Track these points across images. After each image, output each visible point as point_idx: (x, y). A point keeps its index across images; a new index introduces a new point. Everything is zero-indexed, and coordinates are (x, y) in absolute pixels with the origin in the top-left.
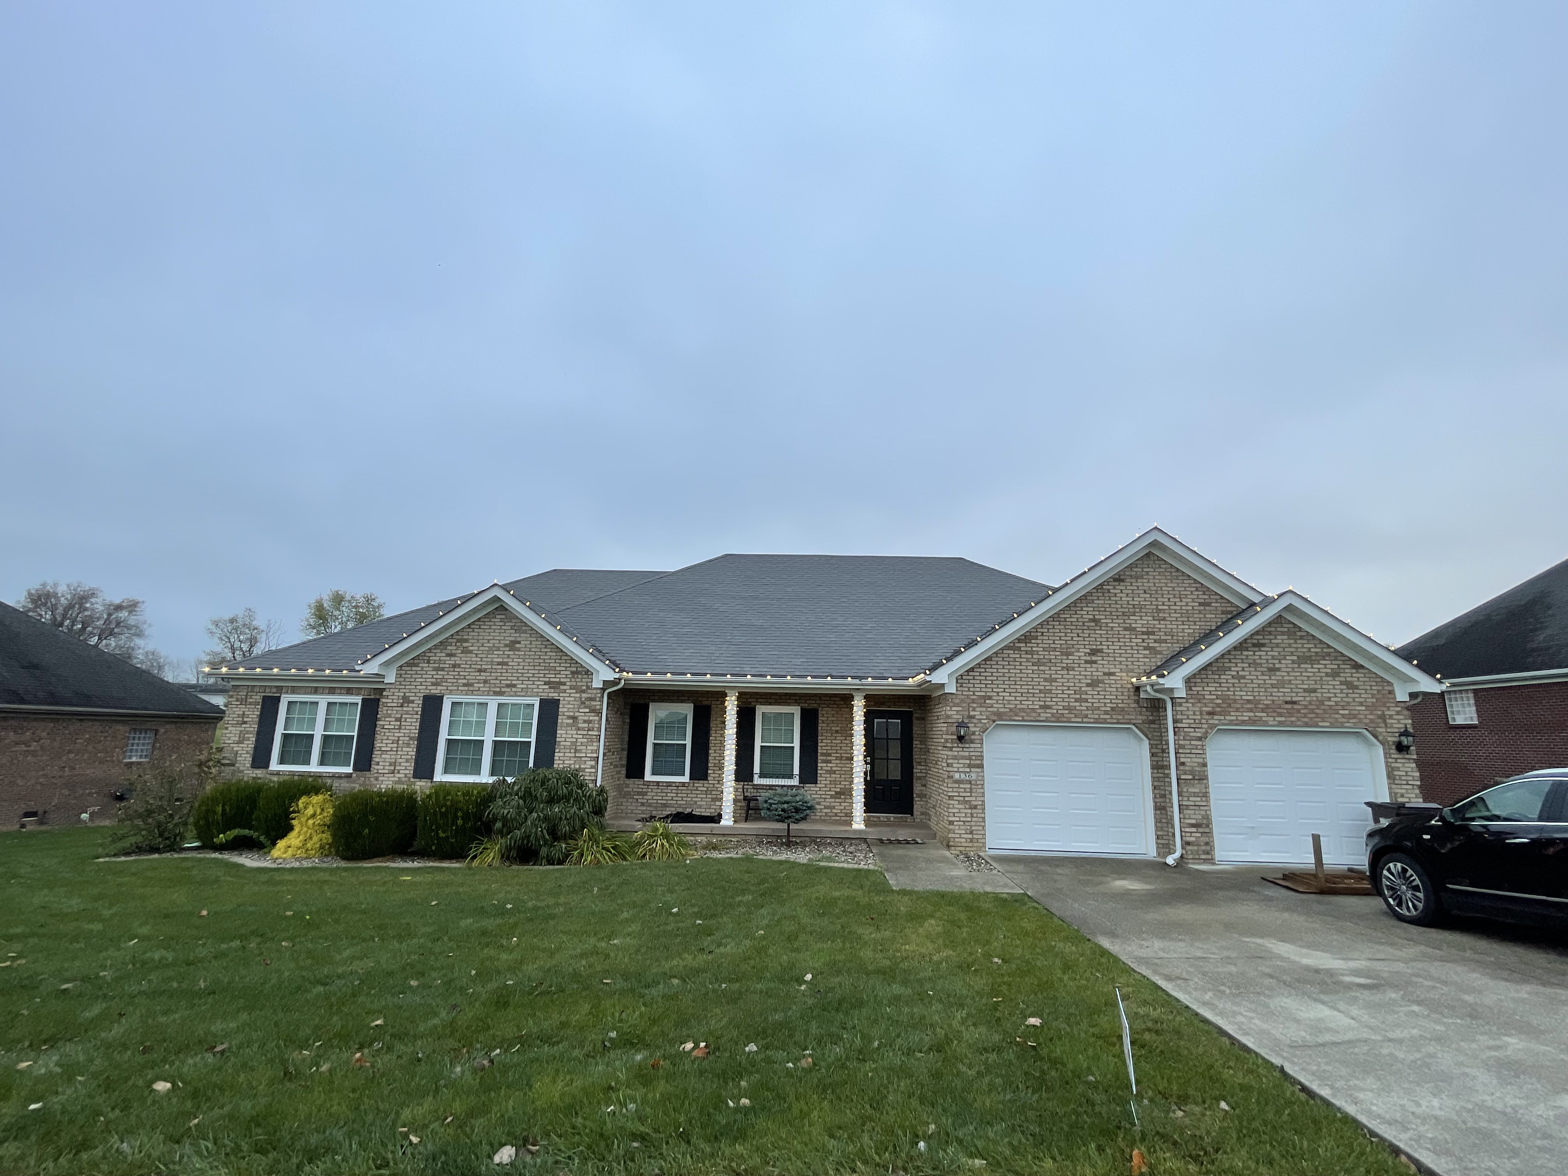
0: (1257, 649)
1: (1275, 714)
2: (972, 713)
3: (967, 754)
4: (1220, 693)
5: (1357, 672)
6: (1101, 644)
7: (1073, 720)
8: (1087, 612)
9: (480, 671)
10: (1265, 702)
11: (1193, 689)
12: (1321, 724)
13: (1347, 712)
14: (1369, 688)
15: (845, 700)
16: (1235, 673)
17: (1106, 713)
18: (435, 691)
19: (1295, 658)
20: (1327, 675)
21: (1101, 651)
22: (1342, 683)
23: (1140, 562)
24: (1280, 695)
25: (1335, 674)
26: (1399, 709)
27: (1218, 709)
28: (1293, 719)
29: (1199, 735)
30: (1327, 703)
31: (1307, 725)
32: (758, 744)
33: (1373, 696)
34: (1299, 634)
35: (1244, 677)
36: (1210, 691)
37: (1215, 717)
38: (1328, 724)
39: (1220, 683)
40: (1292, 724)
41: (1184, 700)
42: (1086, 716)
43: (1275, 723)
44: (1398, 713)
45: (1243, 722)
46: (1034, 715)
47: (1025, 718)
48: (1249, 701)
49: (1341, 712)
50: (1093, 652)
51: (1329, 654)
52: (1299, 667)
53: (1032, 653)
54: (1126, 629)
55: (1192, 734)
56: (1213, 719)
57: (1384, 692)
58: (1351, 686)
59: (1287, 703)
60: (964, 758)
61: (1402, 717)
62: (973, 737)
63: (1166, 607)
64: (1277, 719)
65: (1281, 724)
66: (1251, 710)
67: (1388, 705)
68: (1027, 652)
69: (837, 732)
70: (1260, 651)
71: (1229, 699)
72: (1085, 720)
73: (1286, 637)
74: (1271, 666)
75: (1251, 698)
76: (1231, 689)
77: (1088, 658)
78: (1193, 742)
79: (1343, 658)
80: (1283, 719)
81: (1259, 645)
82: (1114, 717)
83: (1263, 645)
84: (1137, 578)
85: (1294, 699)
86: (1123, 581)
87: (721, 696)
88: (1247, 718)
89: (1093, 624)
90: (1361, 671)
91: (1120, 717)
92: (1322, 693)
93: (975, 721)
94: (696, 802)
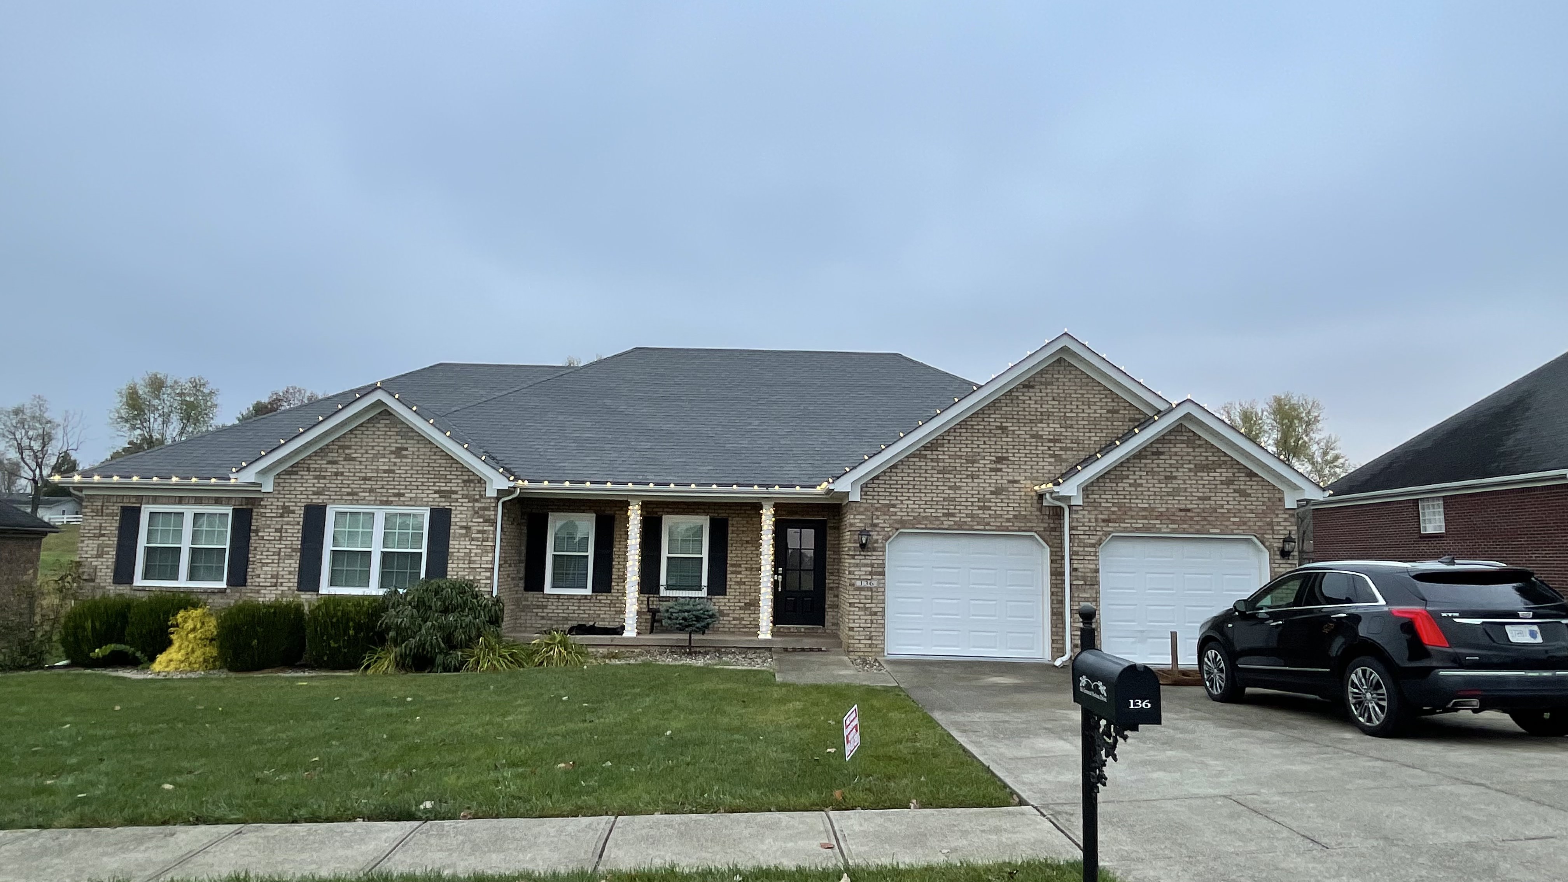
0: (1156, 457)
1: (1168, 522)
2: (875, 521)
3: (869, 562)
4: (1116, 501)
5: (1251, 480)
6: (1007, 452)
7: (976, 527)
8: (994, 420)
9: (365, 479)
10: (1160, 510)
11: (1090, 496)
12: (1212, 531)
13: (1237, 519)
14: (1260, 495)
15: (754, 508)
16: (1132, 481)
17: (1008, 520)
18: (317, 500)
19: (1192, 466)
20: (1222, 483)
21: (1006, 459)
22: (1235, 491)
23: (1051, 368)
24: (1175, 503)
25: (1229, 482)
26: (1287, 516)
27: (1114, 517)
28: (1185, 526)
29: (1093, 541)
30: (1219, 511)
31: (1198, 532)
32: (665, 555)
33: (1264, 503)
34: (1197, 442)
35: (1141, 485)
36: (1106, 499)
37: (1110, 525)
38: (1218, 531)
39: (1117, 491)
40: (1185, 531)
41: (1081, 508)
42: (988, 524)
43: (1169, 530)
44: (1286, 520)
45: (1137, 530)
46: (938, 523)
47: (928, 526)
48: (1144, 509)
49: (1232, 519)
50: (999, 460)
51: (1225, 462)
52: (1196, 475)
53: (937, 460)
54: (1032, 437)
55: (1086, 541)
56: (1108, 526)
57: (1274, 500)
58: (1243, 494)
59: (1181, 510)
60: (866, 565)
61: (1288, 524)
62: (876, 545)
63: (1074, 415)
64: (1170, 526)
65: (1174, 531)
66: (1145, 518)
67: (1277, 512)
68: (932, 460)
69: (747, 542)
70: (1159, 459)
71: (1125, 506)
72: (987, 528)
73: (1185, 445)
74: (1169, 474)
75: (1147, 505)
76: (1128, 497)
77: (994, 466)
78: (1086, 549)
79: (1238, 466)
80: (1176, 526)
81: (1158, 454)
82: (1016, 524)
83: (1162, 453)
84: (1047, 384)
85: (1188, 506)
86: (1033, 387)
87: (623, 505)
88: (1141, 526)
89: (1000, 431)
90: (1254, 479)
91: (1023, 525)
92: (1216, 501)
93: (878, 529)
94: (599, 615)
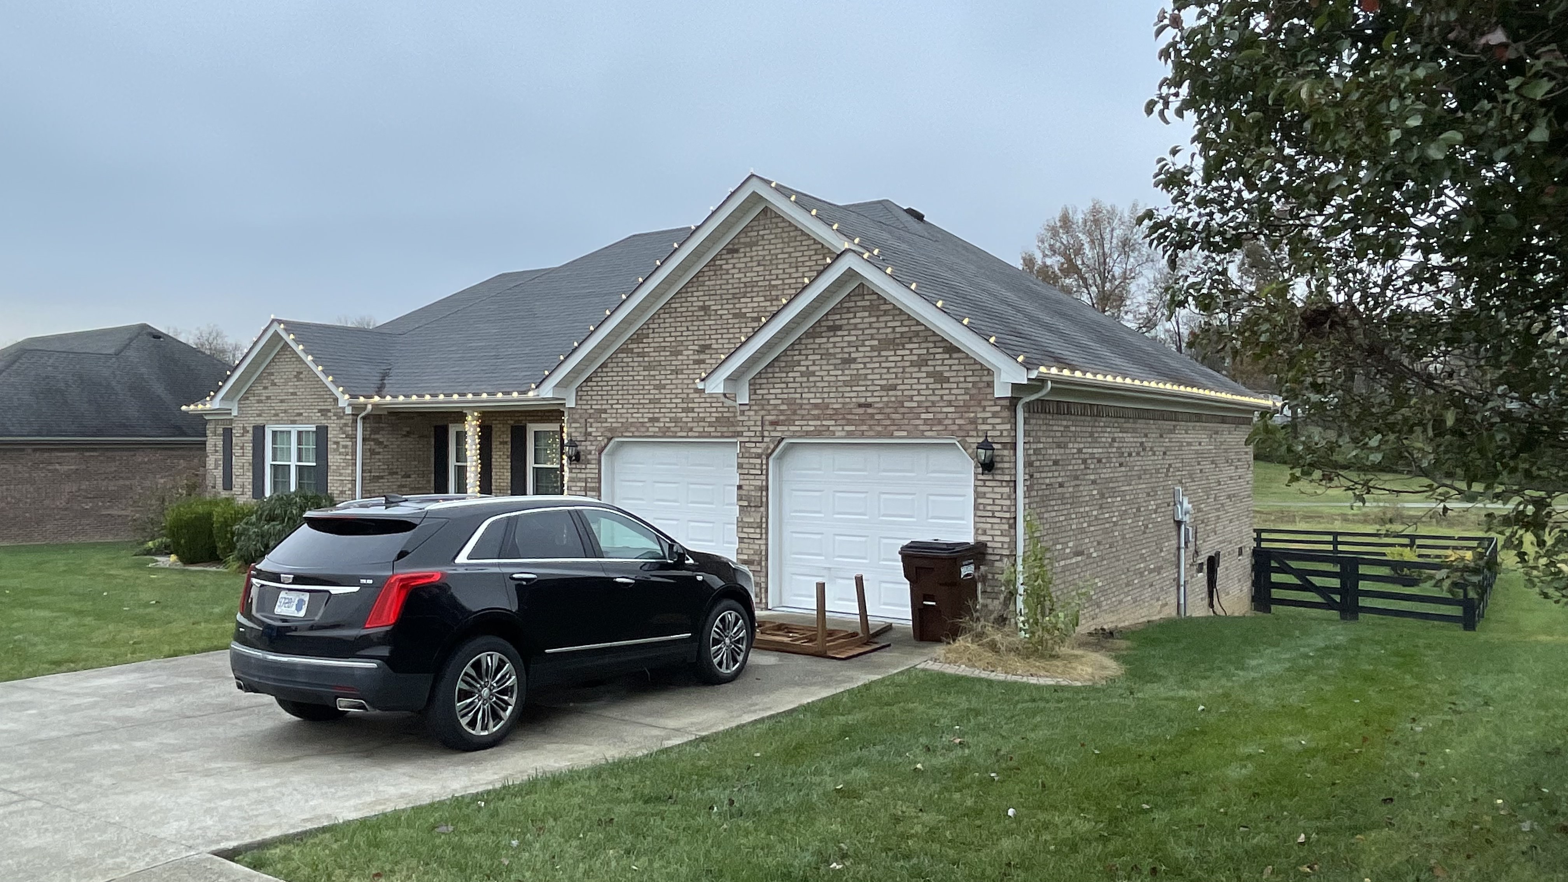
0: (832, 334)
1: (844, 422)
2: (589, 430)
4: (786, 396)
5: (951, 358)
6: (710, 339)
7: (679, 434)
8: (697, 299)
10: (835, 406)
11: (758, 392)
12: (896, 434)
13: (931, 416)
14: (962, 379)
16: (804, 369)
17: (711, 424)
18: (260, 421)
19: (876, 343)
20: (912, 364)
22: (929, 375)
23: (756, 223)
24: (853, 396)
25: (921, 363)
26: (998, 408)
27: (782, 418)
28: (864, 428)
29: (760, 451)
30: (906, 404)
31: (879, 435)
32: (530, 464)
33: (967, 391)
34: (883, 307)
35: (813, 374)
36: (775, 393)
37: (779, 428)
38: (905, 433)
39: (787, 383)
40: (862, 435)
41: (747, 408)
42: (691, 430)
43: (844, 434)
44: (995, 415)
45: (807, 434)
46: (643, 429)
47: (636, 434)
48: (816, 406)
49: (923, 416)
51: (917, 334)
52: (879, 356)
54: (735, 316)
55: (753, 450)
56: (775, 430)
57: (982, 385)
58: (940, 378)
59: (860, 406)
60: (580, 480)
61: (998, 421)
62: (589, 457)
64: (847, 428)
65: (850, 434)
66: (817, 418)
67: (984, 403)
68: (639, 355)
70: (835, 336)
71: (795, 404)
72: (690, 434)
73: (867, 314)
74: (847, 356)
75: (820, 401)
76: (799, 390)
78: (752, 461)
79: (936, 339)
80: (853, 428)
81: (835, 328)
82: (719, 429)
83: (840, 328)
84: (751, 245)
85: (869, 400)
86: (737, 251)
88: (812, 428)
89: (702, 313)
90: (955, 355)
91: (725, 429)
92: (903, 391)
93: (591, 438)
